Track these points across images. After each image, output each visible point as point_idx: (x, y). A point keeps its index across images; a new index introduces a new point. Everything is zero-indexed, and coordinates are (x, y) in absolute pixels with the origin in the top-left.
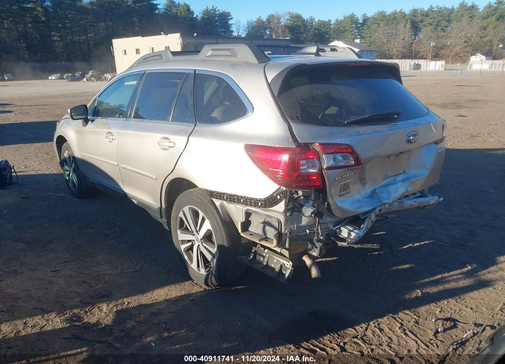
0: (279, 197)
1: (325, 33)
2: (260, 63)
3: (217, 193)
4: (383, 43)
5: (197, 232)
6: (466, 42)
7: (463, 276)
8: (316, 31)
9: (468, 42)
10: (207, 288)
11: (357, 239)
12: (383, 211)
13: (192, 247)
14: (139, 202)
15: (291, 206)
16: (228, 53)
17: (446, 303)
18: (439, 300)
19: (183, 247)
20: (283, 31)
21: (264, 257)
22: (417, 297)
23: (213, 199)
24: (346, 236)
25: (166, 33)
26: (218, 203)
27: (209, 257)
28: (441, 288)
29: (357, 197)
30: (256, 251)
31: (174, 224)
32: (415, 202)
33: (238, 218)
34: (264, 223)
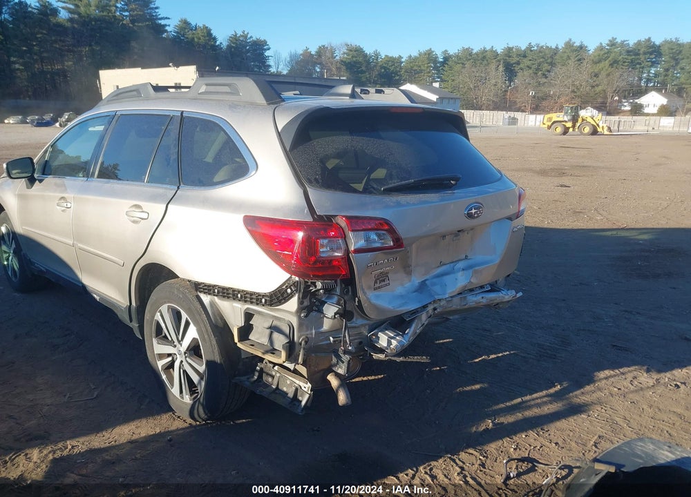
0: (289, 291)
1: (394, 73)
2: (269, 104)
3: (205, 286)
4: (470, 89)
5: (179, 342)
6: (573, 91)
7: (550, 398)
8: (383, 70)
9: (575, 92)
10: (194, 423)
11: (399, 349)
12: (438, 310)
13: (173, 362)
14: (101, 298)
15: (306, 303)
16: (226, 89)
17: (524, 436)
18: (515, 434)
19: (161, 364)
20: (338, 69)
21: (273, 377)
22: (486, 430)
23: (199, 294)
24: (386, 345)
25: (177, 65)
26: (206, 299)
27: (195, 378)
28: (519, 416)
29: (399, 290)
30: (262, 369)
31: (149, 330)
32: (483, 298)
33: (235, 322)
34: (270, 328)
